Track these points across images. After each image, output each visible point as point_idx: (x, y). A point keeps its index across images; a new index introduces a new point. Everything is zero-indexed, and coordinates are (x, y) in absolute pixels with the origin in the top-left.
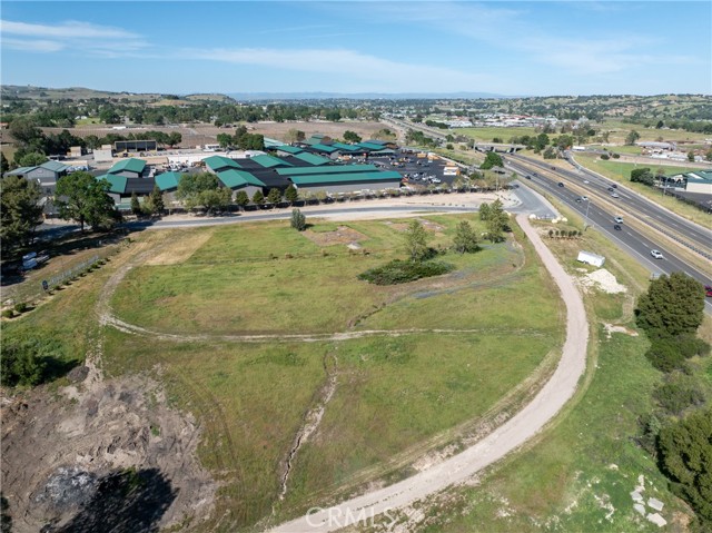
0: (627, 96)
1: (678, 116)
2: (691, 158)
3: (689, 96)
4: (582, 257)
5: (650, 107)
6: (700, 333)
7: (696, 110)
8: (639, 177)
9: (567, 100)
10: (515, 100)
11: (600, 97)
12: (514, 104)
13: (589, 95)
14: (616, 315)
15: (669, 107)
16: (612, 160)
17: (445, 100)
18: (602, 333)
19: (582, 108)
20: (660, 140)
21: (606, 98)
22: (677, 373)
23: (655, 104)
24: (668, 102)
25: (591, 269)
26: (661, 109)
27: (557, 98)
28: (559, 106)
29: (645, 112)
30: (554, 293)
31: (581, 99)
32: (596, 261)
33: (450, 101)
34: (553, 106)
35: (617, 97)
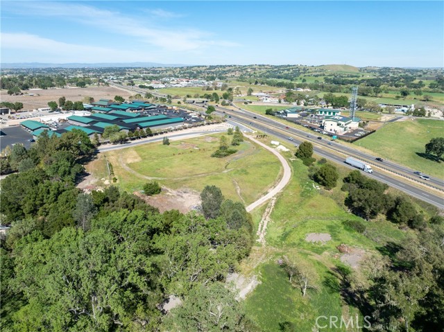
0: (235, 66)
1: (260, 76)
2: (280, 102)
3: (264, 65)
4: (272, 142)
5: (247, 72)
6: (313, 156)
7: (268, 74)
8: (269, 112)
9: (204, 68)
10: (176, 68)
11: (221, 66)
12: (175, 71)
13: (216, 65)
14: (291, 156)
15: (256, 72)
16: (249, 104)
17: (131, 68)
18: (290, 161)
19: (213, 73)
20: (261, 91)
21: (224, 67)
22: (311, 166)
23: (249, 70)
24: (255, 69)
25: (277, 146)
26: (252, 73)
27: (199, 67)
28: (201, 72)
29: (245, 75)
30: (272, 153)
31: (211, 67)
32: (277, 143)
33: (135, 69)
34: (198, 72)
35: (230, 66)
